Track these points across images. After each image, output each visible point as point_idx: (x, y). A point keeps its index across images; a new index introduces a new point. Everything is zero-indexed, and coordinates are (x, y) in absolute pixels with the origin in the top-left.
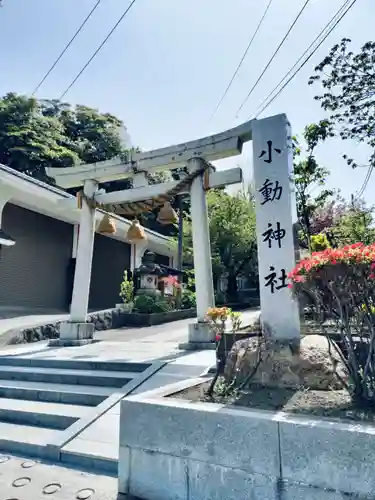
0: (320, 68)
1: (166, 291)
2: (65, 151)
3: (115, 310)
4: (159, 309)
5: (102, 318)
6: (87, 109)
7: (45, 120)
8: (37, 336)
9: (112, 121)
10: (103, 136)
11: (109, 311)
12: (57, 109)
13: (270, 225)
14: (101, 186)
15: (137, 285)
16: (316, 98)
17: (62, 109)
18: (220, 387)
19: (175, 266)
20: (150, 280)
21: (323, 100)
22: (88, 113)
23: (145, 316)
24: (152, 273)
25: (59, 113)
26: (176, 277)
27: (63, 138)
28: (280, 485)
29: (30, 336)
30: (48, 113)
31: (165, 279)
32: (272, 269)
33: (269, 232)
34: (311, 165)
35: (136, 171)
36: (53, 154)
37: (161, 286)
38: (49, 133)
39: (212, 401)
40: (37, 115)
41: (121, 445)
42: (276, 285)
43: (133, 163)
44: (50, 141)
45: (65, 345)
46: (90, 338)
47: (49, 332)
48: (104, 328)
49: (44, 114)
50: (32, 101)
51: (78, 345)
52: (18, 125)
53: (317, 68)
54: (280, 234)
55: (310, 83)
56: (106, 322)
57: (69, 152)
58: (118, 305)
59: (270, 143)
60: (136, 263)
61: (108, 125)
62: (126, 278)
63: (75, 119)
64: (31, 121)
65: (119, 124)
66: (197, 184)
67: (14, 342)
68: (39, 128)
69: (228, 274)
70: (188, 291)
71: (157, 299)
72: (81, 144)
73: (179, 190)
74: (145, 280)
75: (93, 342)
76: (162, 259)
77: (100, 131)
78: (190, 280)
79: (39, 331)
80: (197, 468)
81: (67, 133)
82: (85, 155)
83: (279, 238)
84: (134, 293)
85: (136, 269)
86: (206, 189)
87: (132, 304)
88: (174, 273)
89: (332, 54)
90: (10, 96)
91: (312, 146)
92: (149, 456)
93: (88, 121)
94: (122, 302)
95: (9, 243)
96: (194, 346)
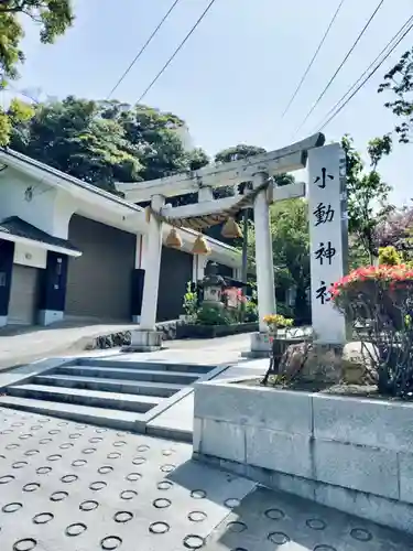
0: (390, 75)
1: (230, 304)
2: (126, 156)
3: (179, 321)
4: (222, 322)
5: (167, 328)
6: (147, 109)
7: (105, 123)
8: (108, 343)
9: (173, 122)
10: (165, 138)
11: (174, 322)
12: (116, 109)
13: (322, 244)
14: (168, 200)
15: (200, 296)
16: (387, 105)
17: (121, 110)
18: (273, 378)
19: (239, 277)
20: (213, 292)
21: (395, 107)
22: (147, 113)
23: (209, 327)
24: (217, 285)
25: (119, 114)
26: (240, 289)
27: (123, 142)
28: (312, 440)
29: (102, 343)
30: (108, 115)
31: (229, 292)
32: (323, 283)
33: (321, 251)
34: (373, 180)
35: (201, 186)
36: (114, 160)
37: (224, 299)
38: (108, 138)
39: (265, 386)
40: (97, 118)
41: (195, 417)
42: (325, 298)
43: (198, 178)
44: (111, 146)
45: (136, 351)
46: (159, 345)
47: (119, 340)
48: (169, 339)
49: (104, 116)
50: (92, 104)
51: (149, 351)
52: (78, 129)
53: (386, 76)
54: (331, 252)
55: (380, 90)
56: (171, 333)
57: (130, 157)
58: (182, 317)
59: (324, 170)
60: (199, 274)
61: (170, 125)
62: (189, 290)
63: (135, 120)
64: (90, 125)
65: (181, 123)
66: (261, 198)
67: (89, 348)
68: (99, 132)
69: (296, 286)
70: (253, 304)
71: (221, 311)
72: (141, 147)
73: (243, 205)
74: (209, 291)
75: (162, 349)
76: (226, 270)
77: (161, 133)
78: (254, 292)
79: (110, 338)
80: (252, 432)
81: (127, 137)
82: (146, 160)
83: (330, 257)
84: (198, 305)
85: (199, 281)
86: (270, 203)
87: (195, 316)
88: (238, 285)
89: (402, 61)
90: (70, 99)
91: (375, 162)
92: (217, 424)
93: (148, 122)
94: (185, 313)
95: (78, 254)
96: (256, 354)
